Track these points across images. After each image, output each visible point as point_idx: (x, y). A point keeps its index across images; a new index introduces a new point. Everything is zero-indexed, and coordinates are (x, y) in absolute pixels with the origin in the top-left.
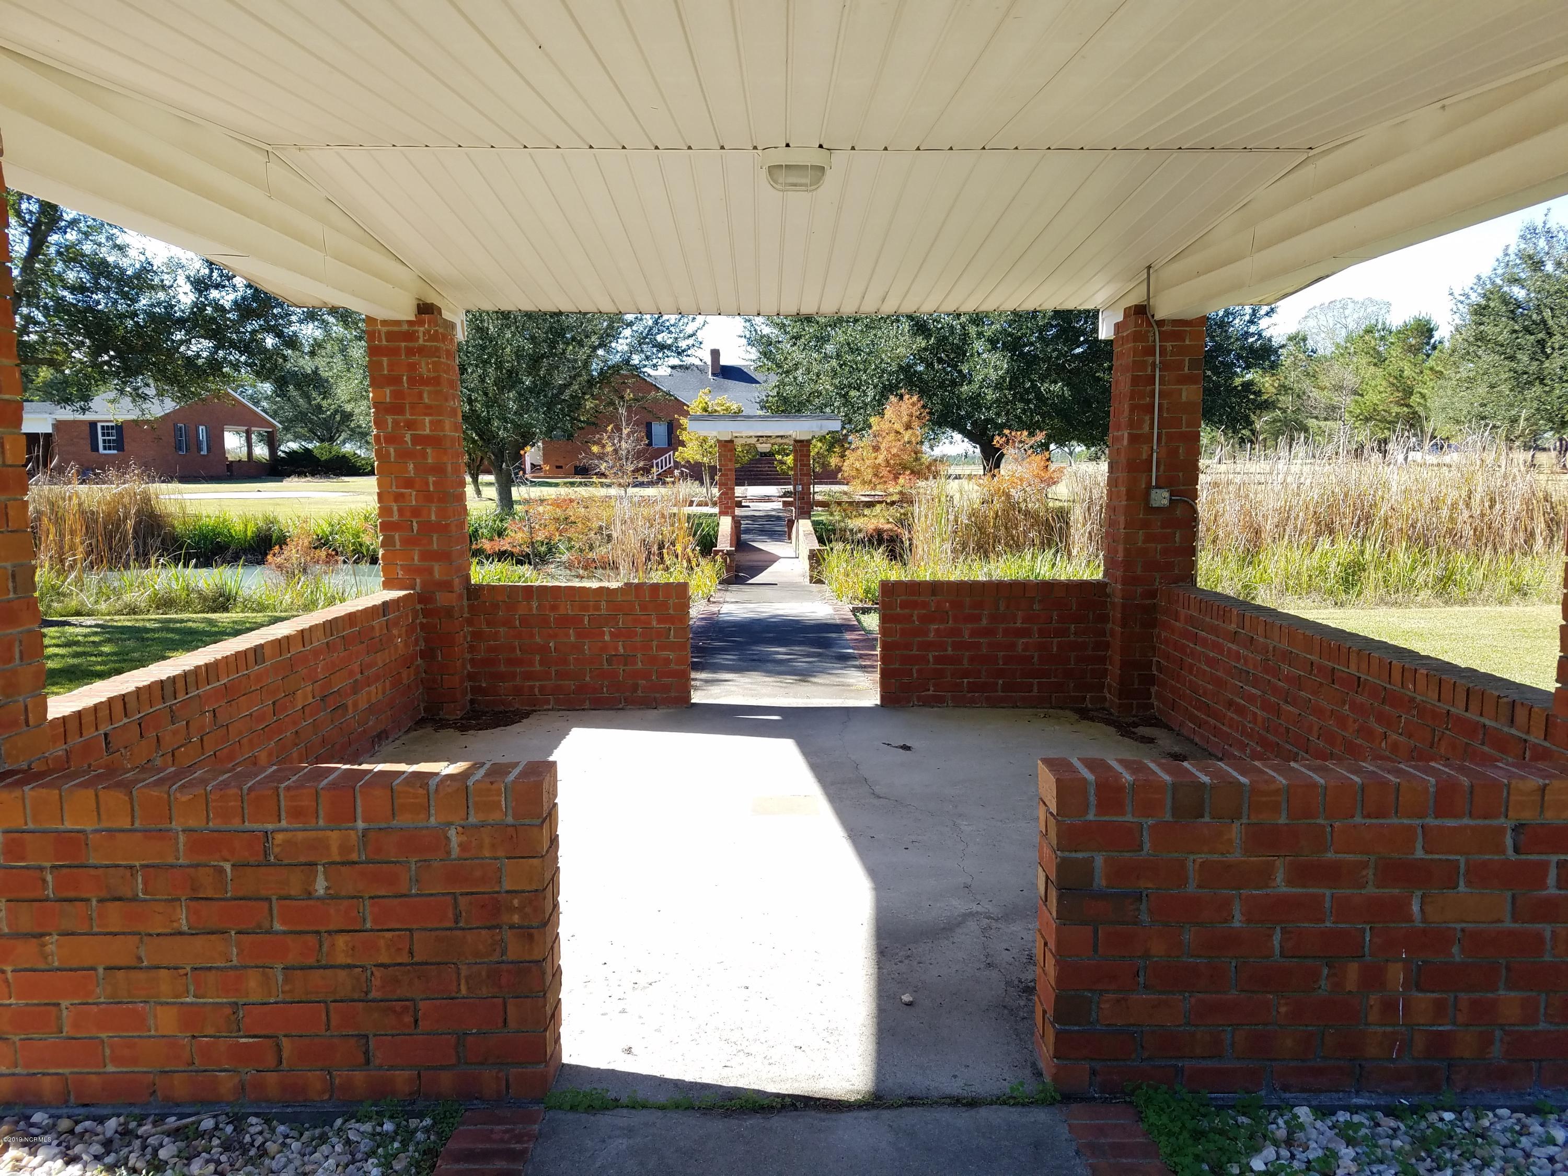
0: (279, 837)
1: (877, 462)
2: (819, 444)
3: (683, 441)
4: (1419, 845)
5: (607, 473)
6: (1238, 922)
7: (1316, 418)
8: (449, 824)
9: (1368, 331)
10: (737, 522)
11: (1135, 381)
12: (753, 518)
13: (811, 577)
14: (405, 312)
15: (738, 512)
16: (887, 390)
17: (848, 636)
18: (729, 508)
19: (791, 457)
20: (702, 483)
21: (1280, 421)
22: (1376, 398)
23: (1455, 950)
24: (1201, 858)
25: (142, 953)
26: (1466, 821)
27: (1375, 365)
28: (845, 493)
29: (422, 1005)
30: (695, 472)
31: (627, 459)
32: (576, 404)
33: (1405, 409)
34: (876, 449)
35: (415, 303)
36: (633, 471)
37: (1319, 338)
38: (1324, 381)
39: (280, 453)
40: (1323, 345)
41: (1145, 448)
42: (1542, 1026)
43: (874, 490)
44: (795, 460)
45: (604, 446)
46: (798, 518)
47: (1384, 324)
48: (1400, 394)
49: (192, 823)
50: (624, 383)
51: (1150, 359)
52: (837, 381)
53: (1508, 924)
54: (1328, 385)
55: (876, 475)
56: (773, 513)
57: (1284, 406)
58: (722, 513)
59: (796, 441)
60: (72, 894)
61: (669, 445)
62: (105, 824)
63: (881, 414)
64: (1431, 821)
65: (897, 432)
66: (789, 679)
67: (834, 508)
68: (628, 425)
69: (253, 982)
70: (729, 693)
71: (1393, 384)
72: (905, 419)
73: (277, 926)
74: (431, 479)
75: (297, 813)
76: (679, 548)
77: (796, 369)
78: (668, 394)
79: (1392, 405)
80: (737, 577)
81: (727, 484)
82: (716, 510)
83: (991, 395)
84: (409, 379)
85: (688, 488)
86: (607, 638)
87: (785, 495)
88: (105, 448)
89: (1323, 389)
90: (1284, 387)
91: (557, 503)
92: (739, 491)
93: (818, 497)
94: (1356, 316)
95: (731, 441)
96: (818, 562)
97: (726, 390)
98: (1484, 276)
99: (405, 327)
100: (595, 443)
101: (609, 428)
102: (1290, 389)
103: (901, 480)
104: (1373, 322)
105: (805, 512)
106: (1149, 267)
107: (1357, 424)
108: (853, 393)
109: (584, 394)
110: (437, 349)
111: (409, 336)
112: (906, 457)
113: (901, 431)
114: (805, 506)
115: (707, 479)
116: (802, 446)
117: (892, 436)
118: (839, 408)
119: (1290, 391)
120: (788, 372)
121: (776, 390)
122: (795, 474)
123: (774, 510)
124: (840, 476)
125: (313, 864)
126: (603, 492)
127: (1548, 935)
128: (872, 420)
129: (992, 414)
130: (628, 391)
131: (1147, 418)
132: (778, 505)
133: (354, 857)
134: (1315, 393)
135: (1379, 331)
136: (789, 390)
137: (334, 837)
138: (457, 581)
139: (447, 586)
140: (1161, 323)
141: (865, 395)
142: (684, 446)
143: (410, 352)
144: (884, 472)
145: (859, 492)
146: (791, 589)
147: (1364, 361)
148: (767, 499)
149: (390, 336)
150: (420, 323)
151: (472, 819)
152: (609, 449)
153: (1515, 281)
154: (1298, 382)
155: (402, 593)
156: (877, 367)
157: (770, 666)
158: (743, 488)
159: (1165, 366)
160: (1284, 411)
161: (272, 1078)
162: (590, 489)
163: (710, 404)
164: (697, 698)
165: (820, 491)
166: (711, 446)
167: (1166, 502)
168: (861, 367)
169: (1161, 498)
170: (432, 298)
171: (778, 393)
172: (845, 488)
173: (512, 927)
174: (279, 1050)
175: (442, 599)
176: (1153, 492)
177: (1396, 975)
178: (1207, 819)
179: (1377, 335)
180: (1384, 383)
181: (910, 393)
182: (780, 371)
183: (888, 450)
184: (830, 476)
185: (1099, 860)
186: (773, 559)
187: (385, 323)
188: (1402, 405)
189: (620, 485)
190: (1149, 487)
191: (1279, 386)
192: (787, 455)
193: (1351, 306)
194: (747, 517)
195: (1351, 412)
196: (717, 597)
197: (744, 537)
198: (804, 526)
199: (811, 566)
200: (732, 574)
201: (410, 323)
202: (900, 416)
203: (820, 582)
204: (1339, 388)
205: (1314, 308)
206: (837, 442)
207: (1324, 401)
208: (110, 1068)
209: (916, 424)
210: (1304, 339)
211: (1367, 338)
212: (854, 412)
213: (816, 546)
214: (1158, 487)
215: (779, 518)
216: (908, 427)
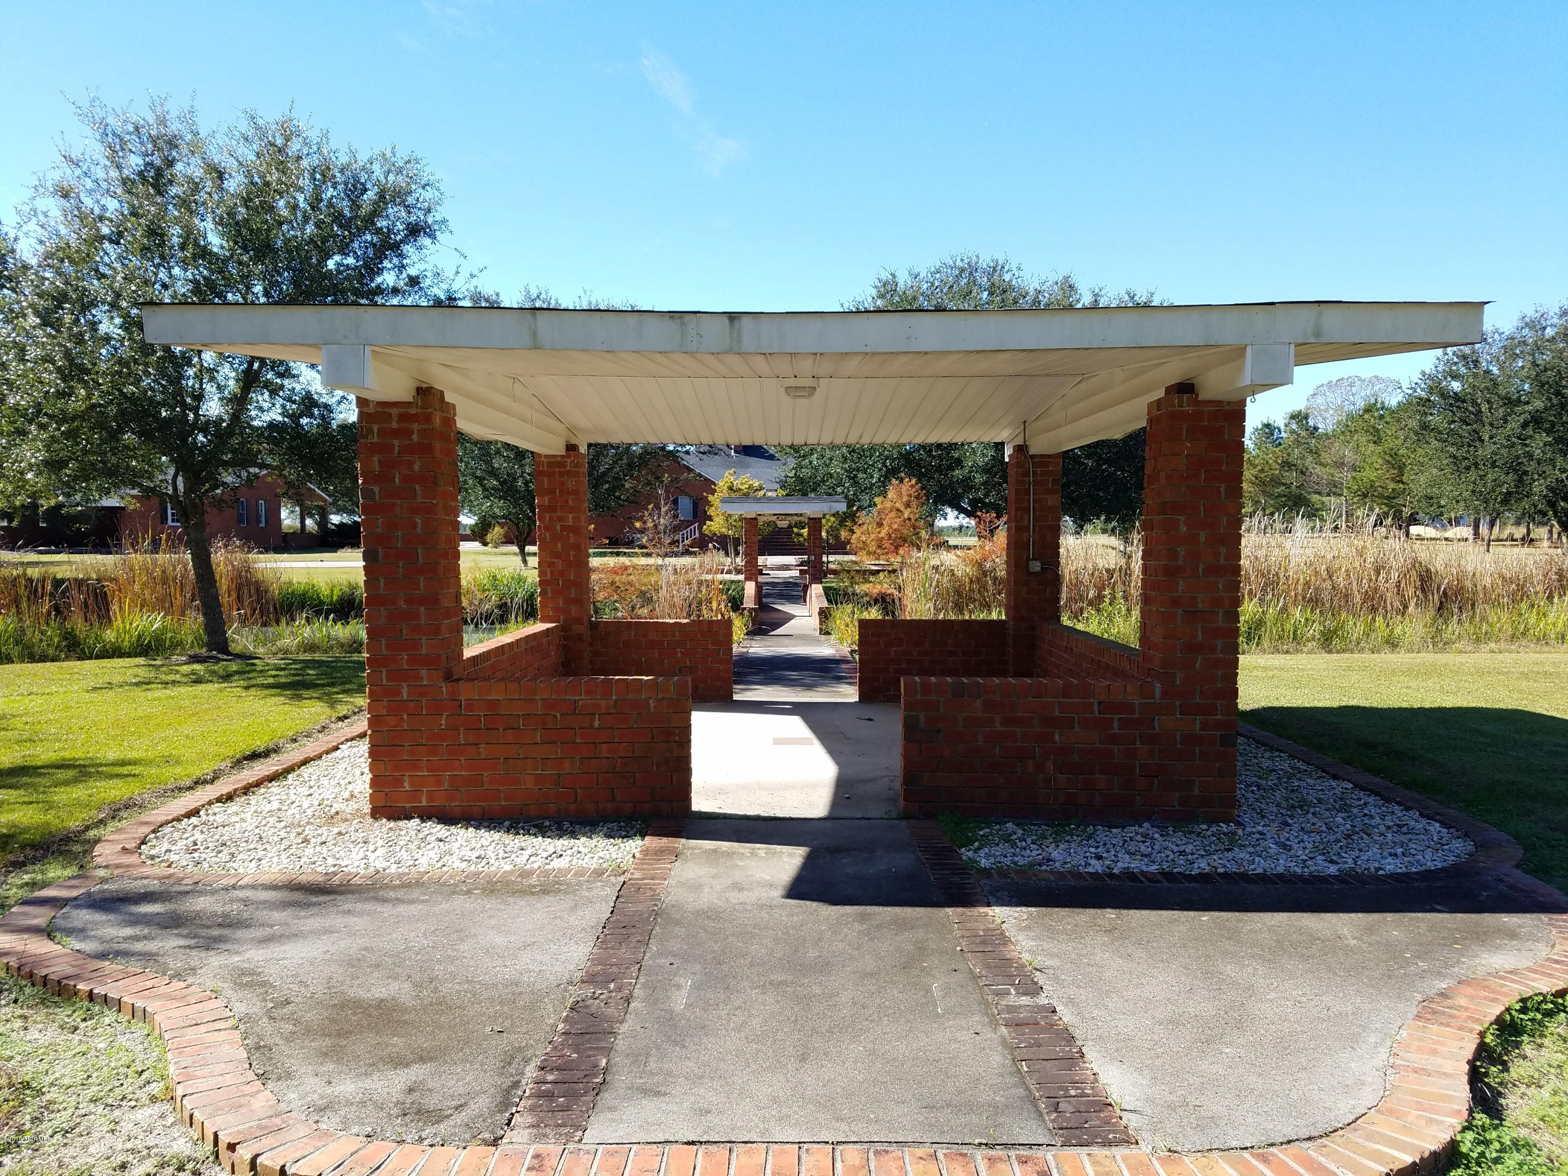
0: (581, 703)
1: (880, 536)
2: (832, 519)
3: (711, 516)
4: (1057, 709)
5: (648, 545)
6: (981, 742)
7: (1319, 493)
8: (650, 698)
9: (1368, 410)
10: (759, 587)
11: (1018, 492)
12: (773, 584)
13: (821, 629)
14: (558, 449)
15: (761, 579)
16: (891, 473)
17: (843, 666)
18: (754, 574)
19: (806, 530)
20: (727, 554)
21: (1285, 496)
22: (1373, 475)
23: (1075, 756)
24: (963, 715)
25: (520, 751)
26: (1076, 700)
27: (1375, 442)
28: (856, 563)
29: (637, 775)
30: (724, 543)
31: (665, 533)
32: (618, 484)
33: (1401, 485)
34: (880, 525)
35: (565, 444)
36: (670, 544)
37: (1328, 415)
38: (1326, 458)
39: (329, 525)
40: (1325, 423)
41: (1026, 535)
42: (1116, 791)
43: (879, 560)
44: (809, 534)
45: (645, 523)
46: (811, 583)
47: (1383, 403)
48: (1396, 471)
49: (545, 697)
50: (659, 465)
51: (1027, 479)
52: (846, 466)
53: (1097, 745)
54: (1330, 461)
55: (879, 547)
56: (791, 580)
57: (1288, 482)
58: (747, 579)
59: (810, 519)
60: (493, 727)
61: (694, 517)
62: (508, 697)
63: (884, 494)
64: (1061, 700)
65: (898, 510)
66: (799, 689)
67: (844, 575)
68: (666, 504)
69: (567, 764)
70: (758, 695)
71: (1389, 462)
72: (905, 499)
73: (578, 740)
74: (572, 553)
75: (589, 692)
76: (714, 605)
77: (812, 454)
78: (700, 475)
79: (1388, 482)
80: (760, 629)
81: (751, 555)
82: (741, 577)
83: (979, 478)
84: (560, 491)
85: (715, 558)
86: (679, 655)
87: (802, 564)
88: (173, 521)
89: (1324, 465)
90: (1288, 463)
91: (614, 571)
92: (761, 560)
93: (831, 566)
94: (1363, 394)
95: (755, 519)
96: (826, 617)
97: (748, 466)
98: (1428, 371)
99: (559, 459)
100: (638, 520)
101: (650, 507)
102: (1295, 465)
103: (901, 552)
104: (1373, 401)
105: (817, 579)
106: (1025, 422)
107: (1355, 500)
108: (860, 475)
109: (625, 476)
110: (579, 472)
111: (561, 464)
112: (905, 531)
113: (902, 509)
114: (817, 572)
115: (731, 550)
116: (815, 524)
117: (893, 514)
118: (848, 488)
119: (1293, 468)
120: (804, 456)
121: (793, 472)
122: (809, 546)
123: (792, 577)
124: (848, 547)
125: (594, 714)
126: (643, 561)
127: (1116, 750)
128: (876, 500)
129: (980, 495)
130: (666, 475)
131: (1026, 516)
132: (796, 573)
133: (612, 711)
134: (1318, 470)
135: (1378, 410)
136: (805, 473)
137: (603, 703)
138: (585, 618)
139: (579, 620)
140: (1033, 457)
141: (872, 477)
142: (712, 520)
143: (561, 474)
144: (886, 544)
145: (869, 563)
146: (804, 638)
147: (1364, 439)
148: (786, 567)
149: (550, 464)
150: (568, 456)
151: (659, 696)
152: (650, 524)
153: (1455, 376)
154: (1301, 459)
155: (554, 625)
156: (881, 454)
157: (786, 682)
158: (763, 557)
159: (1036, 483)
160: (1288, 486)
161: (573, 806)
162: (633, 559)
163: (735, 483)
164: (736, 697)
165: (833, 560)
166: (735, 521)
167: (1039, 569)
168: (868, 454)
169: (1036, 566)
170: (574, 441)
171: (795, 474)
172: (853, 558)
173: (675, 742)
174: (576, 795)
175: (576, 629)
176: (1031, 563)
177: (1050, 766)
178: (966, 698)
179: (1376, 414)
180: (1380, 461)
181: (910, 475)
182: (797, 455)
183: (890, 526)
184: (840, 547)
185: (922, 715)
186: (791, 617)
187: (546, 456)
188: (1398, 481)
189: (658, 555)
190: (1028, 559)
191: (1283, 462)
192: (803, 528)
193: (1358, 383)
194: (767, 583)
195: (1349, 488)
196: (746, 643)
197: (764, 600)
198: (816, 590)
199: (820, 620)
200: (757, 627)
201: (561, 456)
202: (900, 495)
203: (828, 633)
204: (1340, 465)
205: (1322, 385)
206: (848, 518)
207: (1325, 477)
208: (503, 803)
209: (914, 504)
210: (1306, 417)
211: (1366, 416)
212: (862, 491)
213: (825, 604)
214: (1033, 559)
215: (796, 584)
216: (908, 505)
